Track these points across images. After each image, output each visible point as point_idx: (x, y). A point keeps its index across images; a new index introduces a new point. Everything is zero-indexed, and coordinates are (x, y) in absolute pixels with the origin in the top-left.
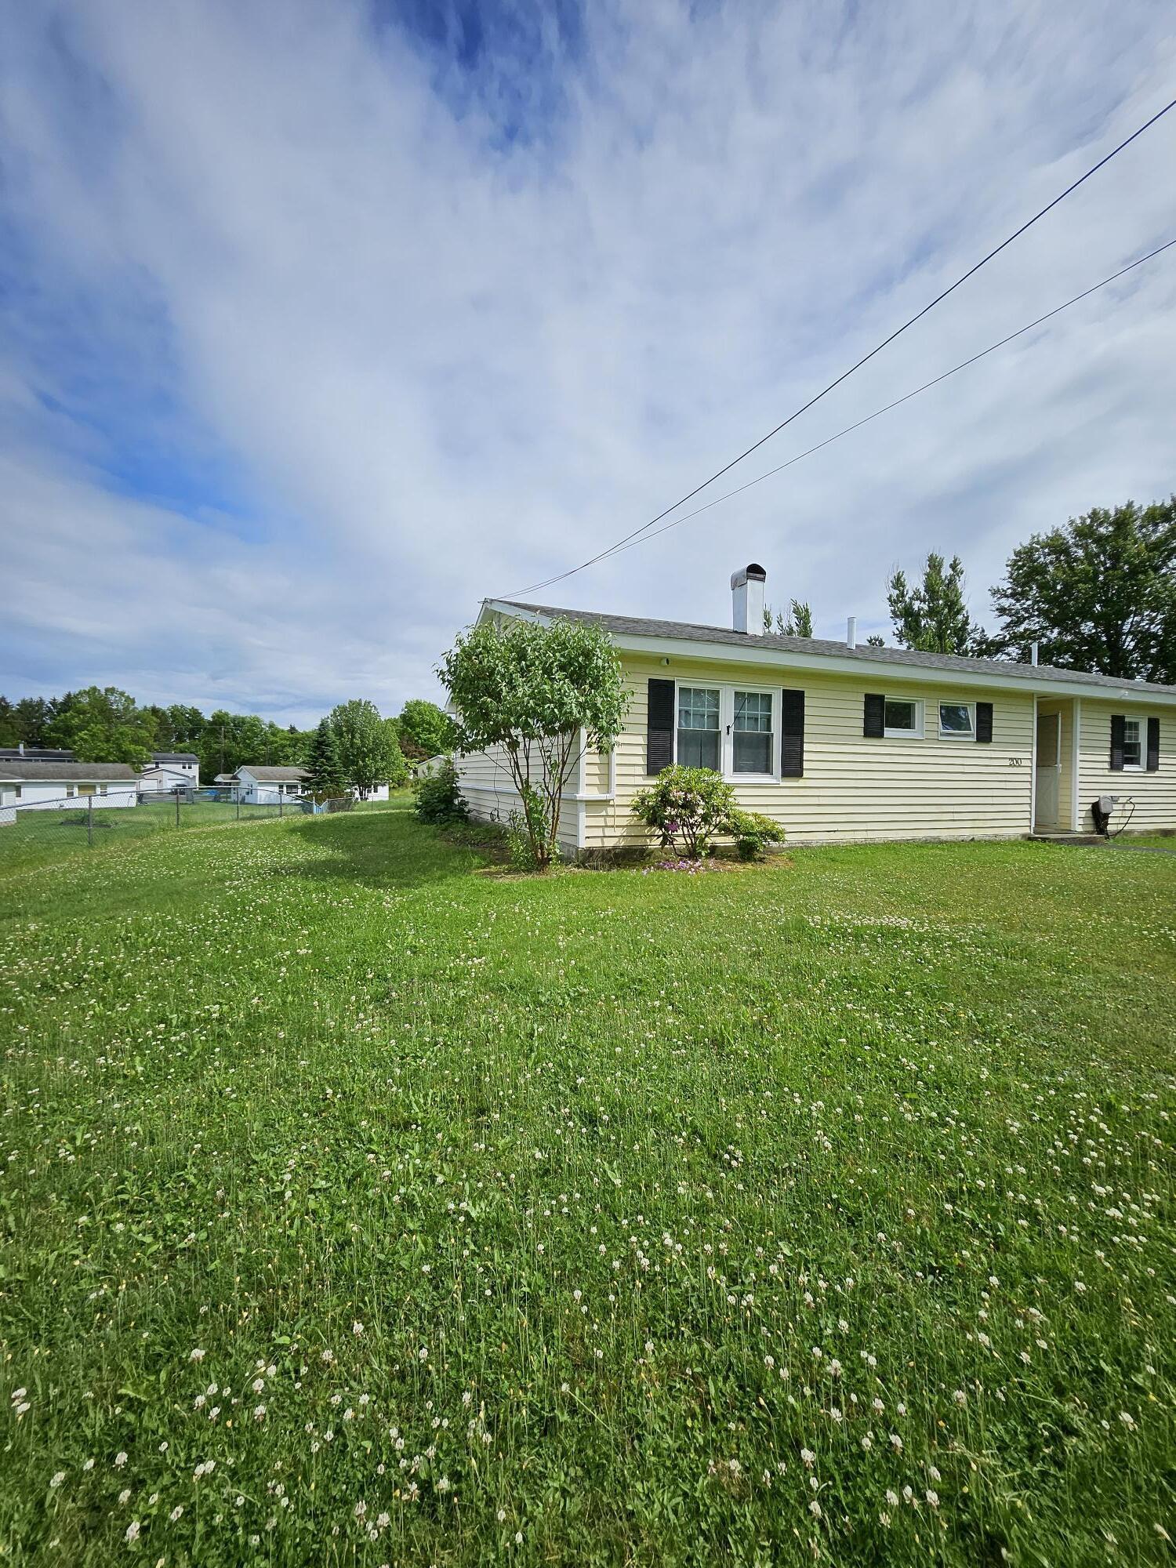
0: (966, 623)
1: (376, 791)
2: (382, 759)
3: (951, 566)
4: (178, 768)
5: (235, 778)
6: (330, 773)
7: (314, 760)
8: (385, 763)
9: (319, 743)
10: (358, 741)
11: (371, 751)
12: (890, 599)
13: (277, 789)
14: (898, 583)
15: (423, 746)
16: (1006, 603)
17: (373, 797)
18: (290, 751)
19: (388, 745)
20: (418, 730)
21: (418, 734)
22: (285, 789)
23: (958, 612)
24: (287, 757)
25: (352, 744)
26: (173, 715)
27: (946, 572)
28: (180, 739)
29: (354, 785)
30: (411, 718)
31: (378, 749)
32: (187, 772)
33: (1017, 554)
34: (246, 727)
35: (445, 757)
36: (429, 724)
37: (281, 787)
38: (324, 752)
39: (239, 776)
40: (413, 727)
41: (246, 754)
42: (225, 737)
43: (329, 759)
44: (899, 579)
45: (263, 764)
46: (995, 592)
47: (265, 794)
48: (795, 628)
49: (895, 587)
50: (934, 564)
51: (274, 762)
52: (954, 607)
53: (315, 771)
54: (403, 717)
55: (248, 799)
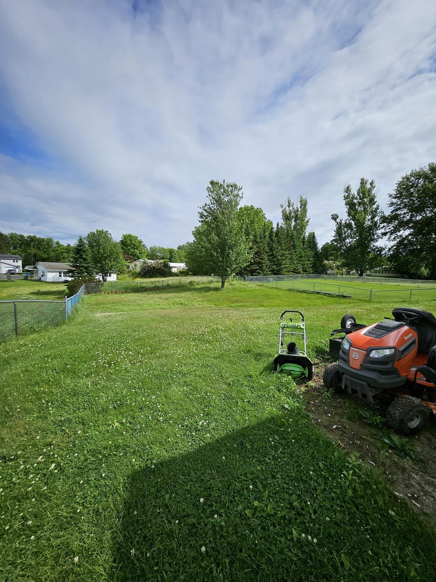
0: (377, 208)
1: (110, 276)
2: (114, 260)
3: (371, 183)
4: (11, 262)
5: (35, 268)
6: (85, 268)
7: (76, 260)
8: (115, 263)
9: (79, 250)
10: (102, 251)
11: (108, 256)
12: (344, 196)
13: (58, 274)
14: (348, 190)
15: (131, 255)
16: (394, 201)
17: (109, 279)
18: (66, 255)
19: (117, 254)
20: (129, 247)
21: (129, 250)
22: (62, 274)
23: (374, 204)
24: (64, 258)
25: (99, 252)
26: (11, 237)
27: (368, 186)
28: (15, 248)
29: (99, 273)
30: (126, 242)
31: (111, 255)
32: (16, 264)
33: (403, 179)
34: (45, 243)
35: (143, 260)
36: (135, 245)
37: (60, 273)
38: (81, 256)
39: (38, 267)
40: (126, 247)
41: (45, 256)
42: (34, 247)
43: (85, 259)
44: (348, 188)
45: (52, 261)
46: (390, 196)
47: (51, 276)
48: (299, 209)
49: (346, 191)
50: (363, 183)
51: (58, 260)
52: (372, 201)
53: (76, 266)
54: (122, 241)
55: (43, 279)
